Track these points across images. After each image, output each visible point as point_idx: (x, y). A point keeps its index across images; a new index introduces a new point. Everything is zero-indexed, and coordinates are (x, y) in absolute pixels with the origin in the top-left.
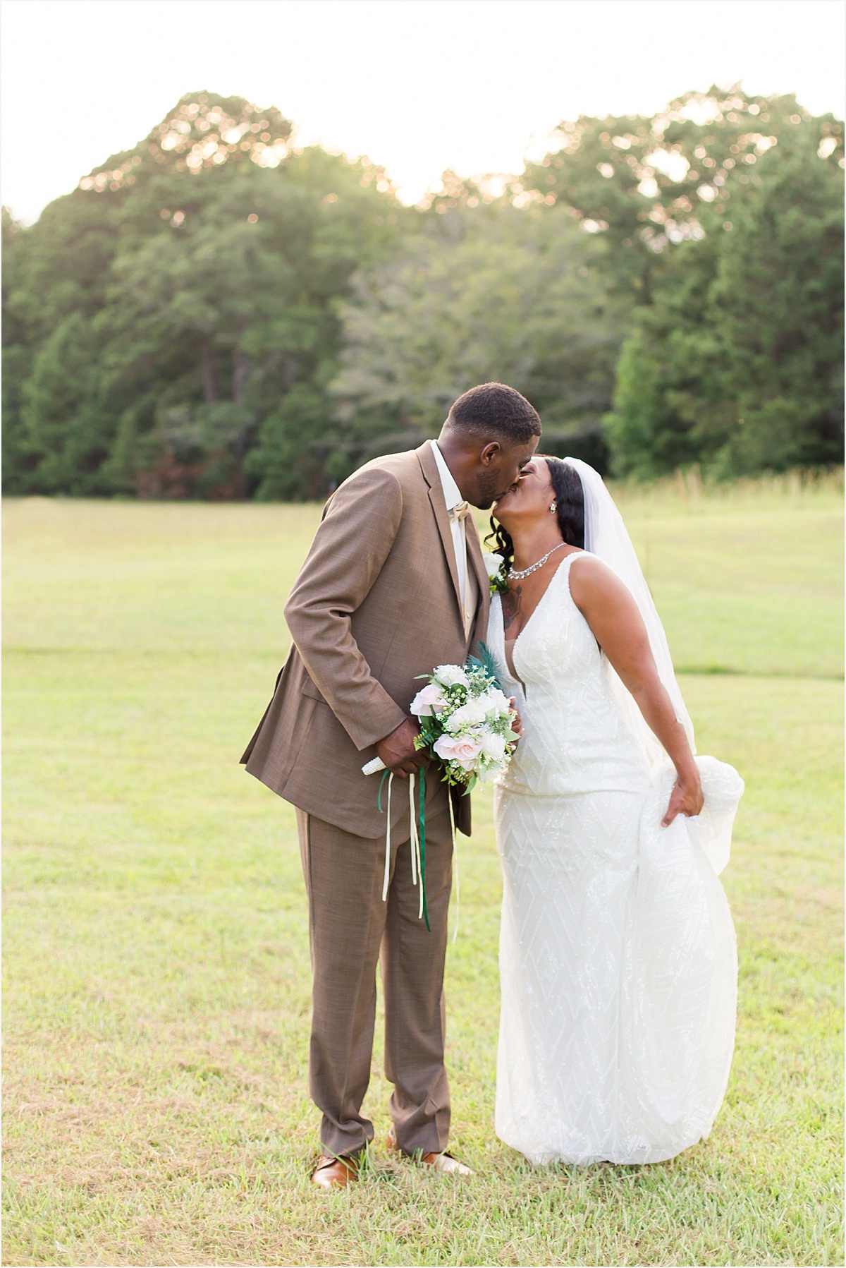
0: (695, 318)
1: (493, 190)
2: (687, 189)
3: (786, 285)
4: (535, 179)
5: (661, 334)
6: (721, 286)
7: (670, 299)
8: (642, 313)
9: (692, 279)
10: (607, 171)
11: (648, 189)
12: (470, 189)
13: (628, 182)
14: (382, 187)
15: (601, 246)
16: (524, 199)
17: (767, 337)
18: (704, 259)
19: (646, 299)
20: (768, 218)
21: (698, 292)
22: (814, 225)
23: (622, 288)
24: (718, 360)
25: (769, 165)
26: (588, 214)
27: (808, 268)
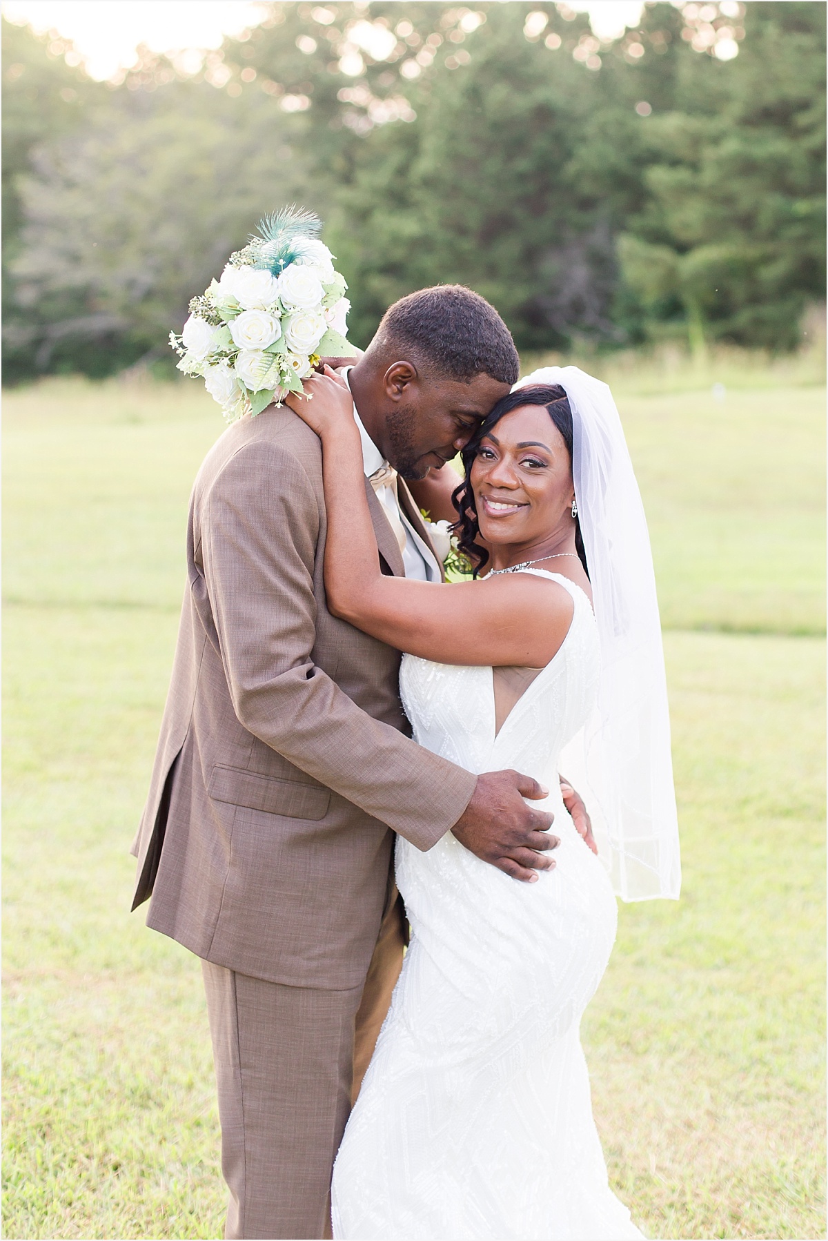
0: (399, 199)
1: (189, 66)
2: (392, 67)
3: (493, 166)
4: (234, 54)
5: (361, 216)
6: (425, 165)
7: (373, 179)
8: (344, 194)
9: (396, 158)
10: (307, 45)
11: (351, 66)
12: (163, 62)
13: (328, 56)
14: (71, 62)
15: (301, 125)
16: (221, 76)
17: (473, 219)
18: (408, 138)
19: (347, 179)
20: (474, 94)
21: (402, 171)
22: (522, 103)
23: (323, 168)
24: (422, 244)
25: (474, 42)
26: (290, 89)
27: (516, 146)
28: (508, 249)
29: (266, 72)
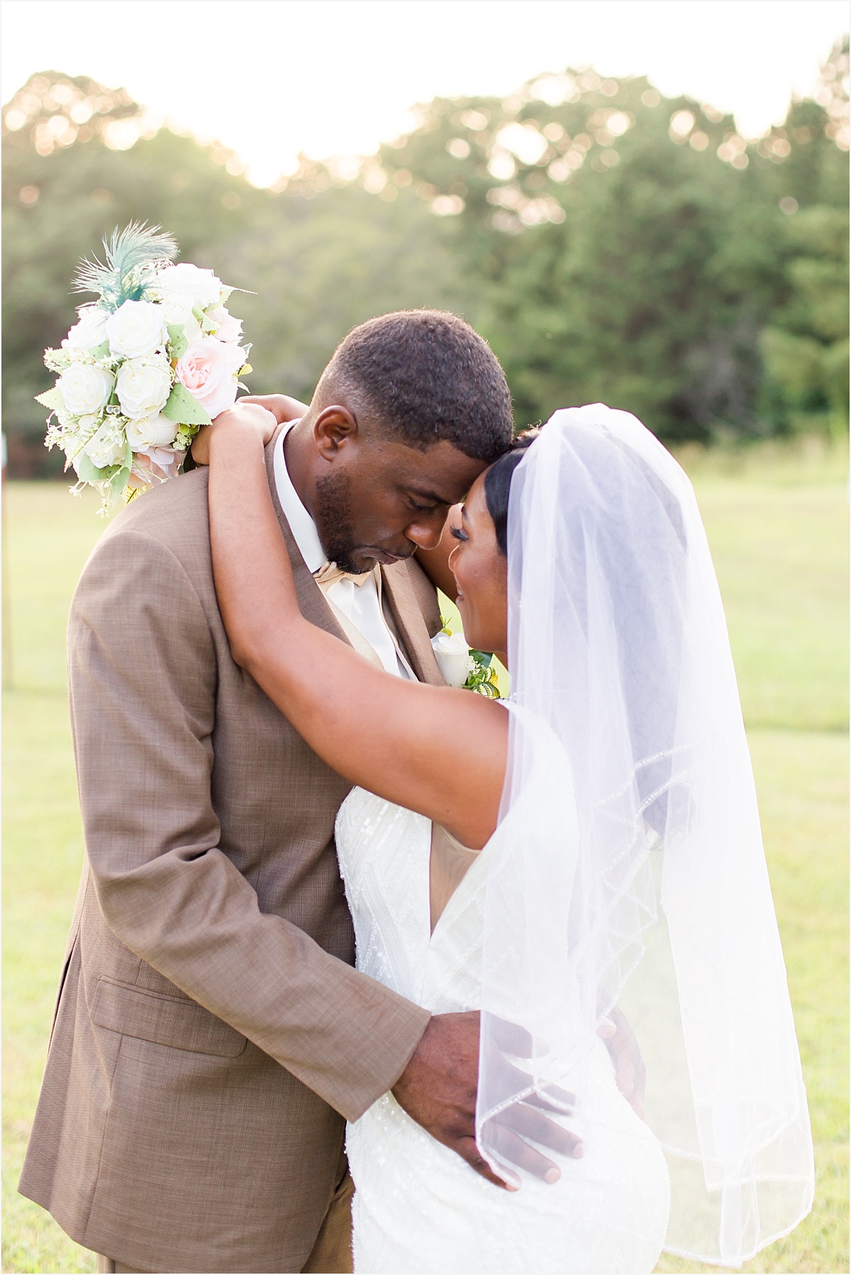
0: (546, 296)
1: (346, 172)
2: (539, 170)
3: (639, 263)
4: (390, 159)
5: (509, 313)
6: (574, 261)
7: (523, 277)
8: (495, 293)
9: (543, 256)
10: (459, 149)
11: (501, 169)
12: (321, 169)
13: (479, 159)
14: (232, 171)
15: (452, 228)
16: (377, 181)
17: (620, 314)
18: (555, 238)
19: (497, 277)
20: (621, 194)
21: (550, 269)
22: (667, 201)
23: (473, 268)
24: (568, 340)
25: (621, 143)
26: (444, 190)
27: (661, 244)
28: (653, 345)
29: (421, 174)
